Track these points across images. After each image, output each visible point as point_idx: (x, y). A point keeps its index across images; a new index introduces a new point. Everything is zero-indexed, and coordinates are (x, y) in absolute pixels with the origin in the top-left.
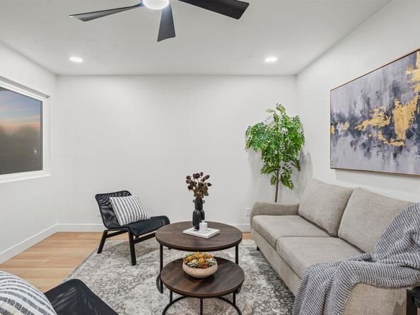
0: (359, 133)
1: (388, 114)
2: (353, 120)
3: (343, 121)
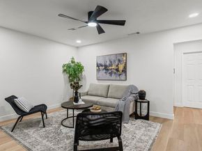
0: (108, 70)
1: (117, 66)
2: (106, 66)
3: (102, 66)
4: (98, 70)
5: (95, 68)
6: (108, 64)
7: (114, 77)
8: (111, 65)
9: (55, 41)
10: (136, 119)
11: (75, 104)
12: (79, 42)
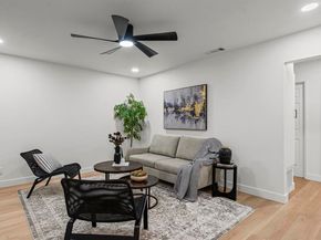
0: (179, 113)
1: (193, 106)
2: (176, 107)
3: (171, 107)
4: (166, 114)
5: (162, 110)
6: (179, 103)
7: (187, 124)
8: (183, 105)
9: (96, 71)
10: (214, 196)
11: (114, 165)
12: (135, 70)
